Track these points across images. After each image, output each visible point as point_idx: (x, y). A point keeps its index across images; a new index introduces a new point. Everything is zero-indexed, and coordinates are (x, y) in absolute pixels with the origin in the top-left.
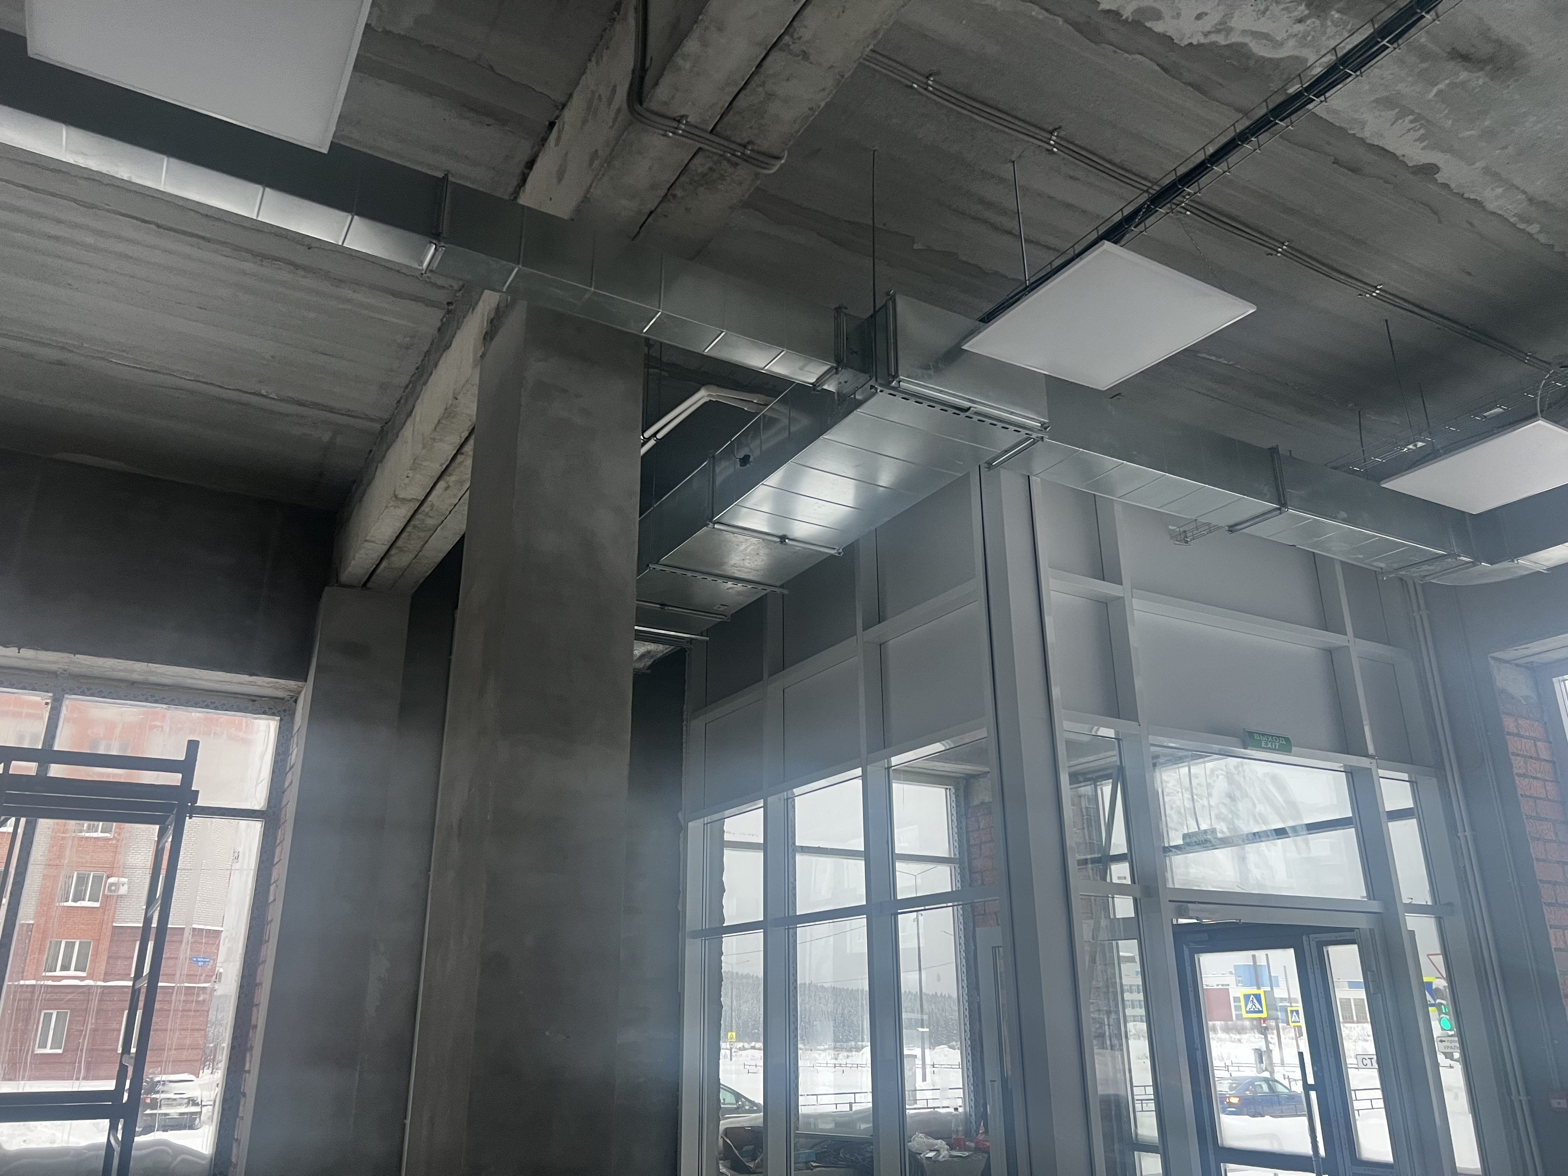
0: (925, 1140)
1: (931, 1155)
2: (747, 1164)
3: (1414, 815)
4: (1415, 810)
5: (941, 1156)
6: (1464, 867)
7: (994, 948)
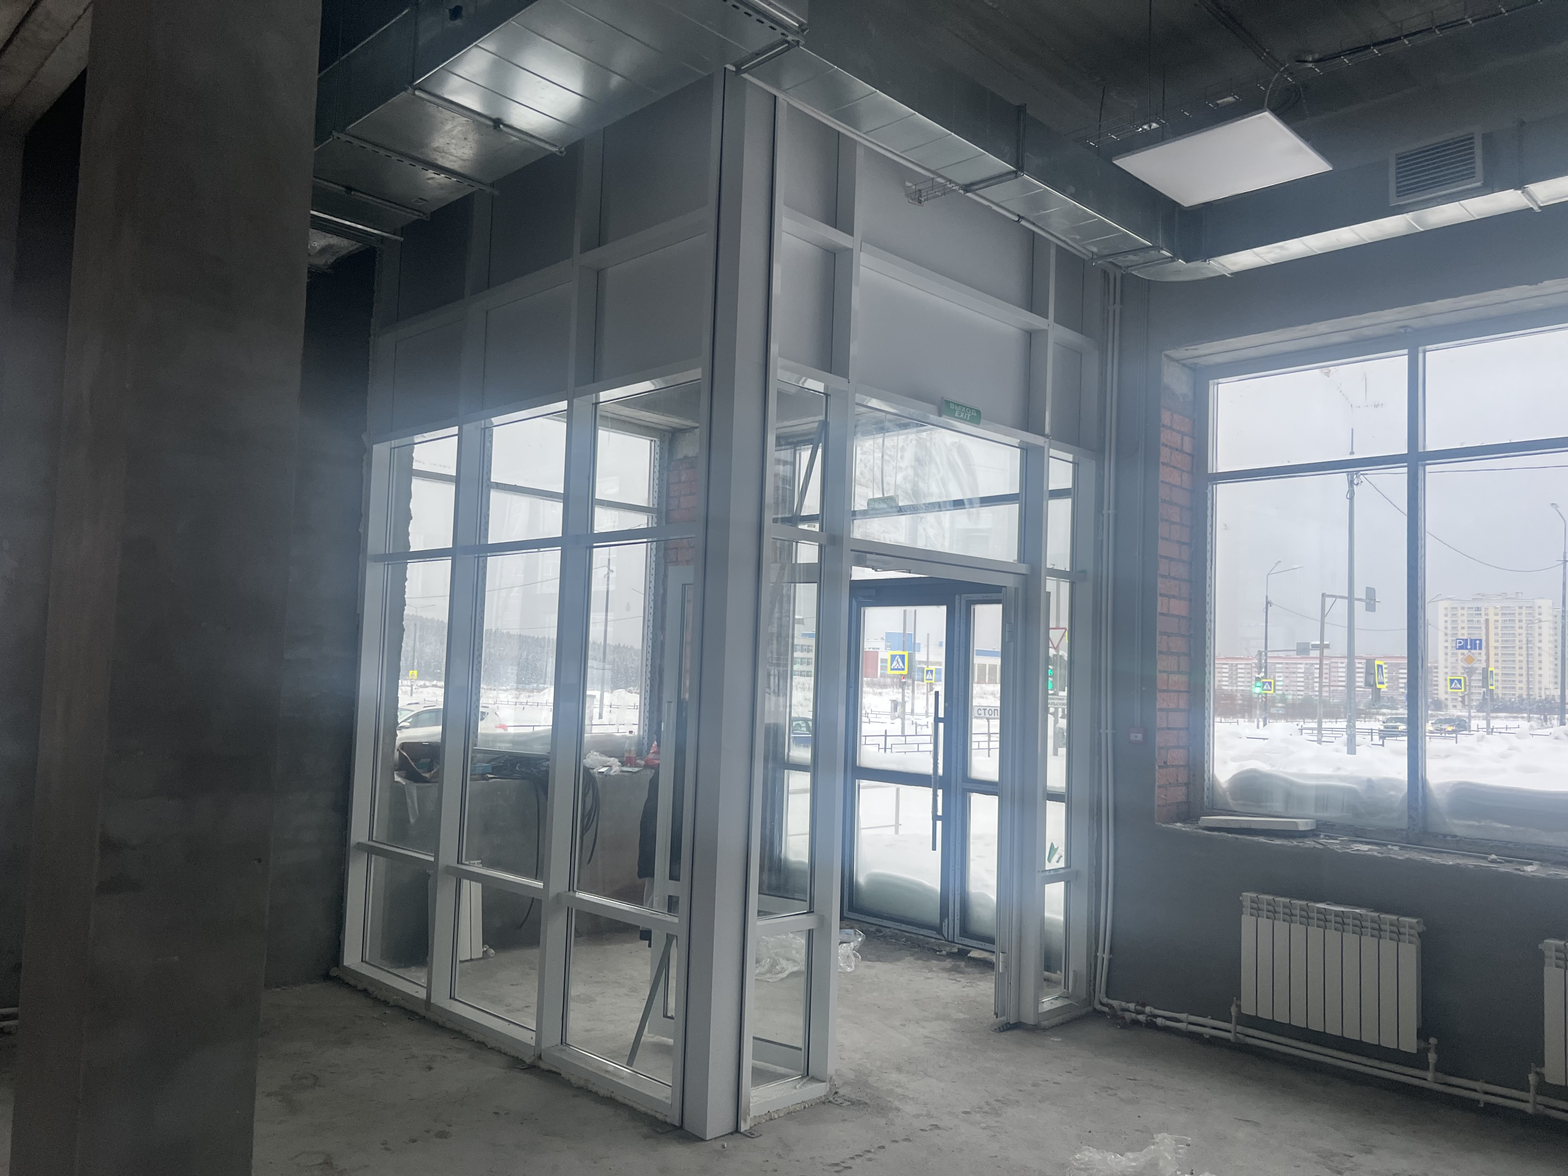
0: (599, 757)
1: (603, 770)
2: (424, 775)
3: (1070, 494)
4: (1072, 490)
5: (613, 771)
6: (1102, 541)
7: (684, 585)
